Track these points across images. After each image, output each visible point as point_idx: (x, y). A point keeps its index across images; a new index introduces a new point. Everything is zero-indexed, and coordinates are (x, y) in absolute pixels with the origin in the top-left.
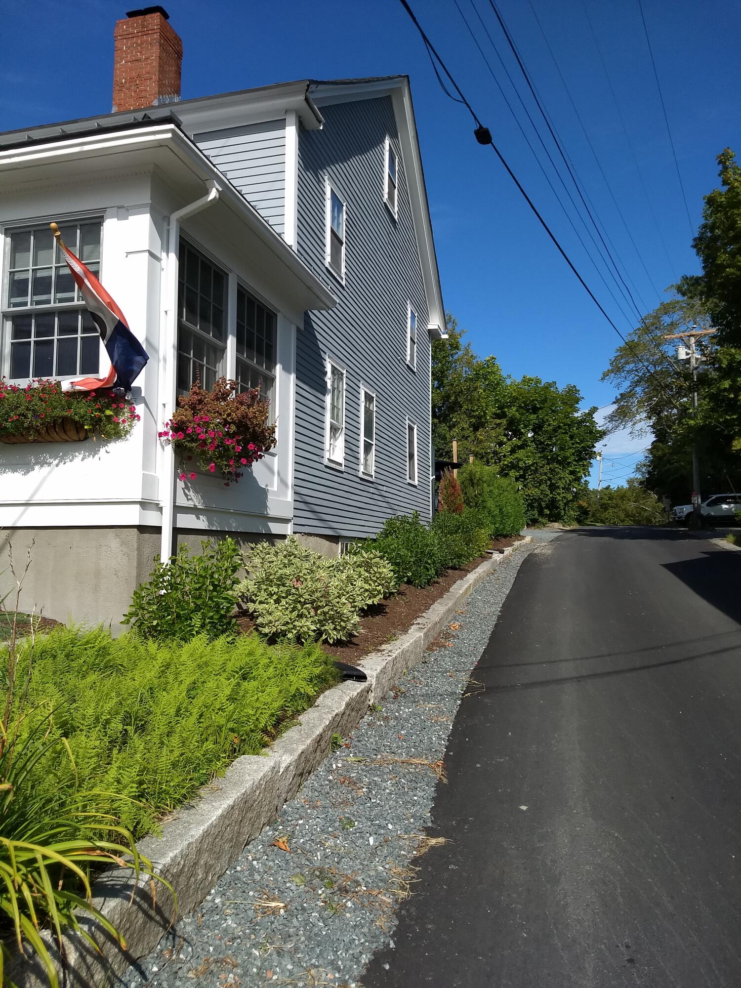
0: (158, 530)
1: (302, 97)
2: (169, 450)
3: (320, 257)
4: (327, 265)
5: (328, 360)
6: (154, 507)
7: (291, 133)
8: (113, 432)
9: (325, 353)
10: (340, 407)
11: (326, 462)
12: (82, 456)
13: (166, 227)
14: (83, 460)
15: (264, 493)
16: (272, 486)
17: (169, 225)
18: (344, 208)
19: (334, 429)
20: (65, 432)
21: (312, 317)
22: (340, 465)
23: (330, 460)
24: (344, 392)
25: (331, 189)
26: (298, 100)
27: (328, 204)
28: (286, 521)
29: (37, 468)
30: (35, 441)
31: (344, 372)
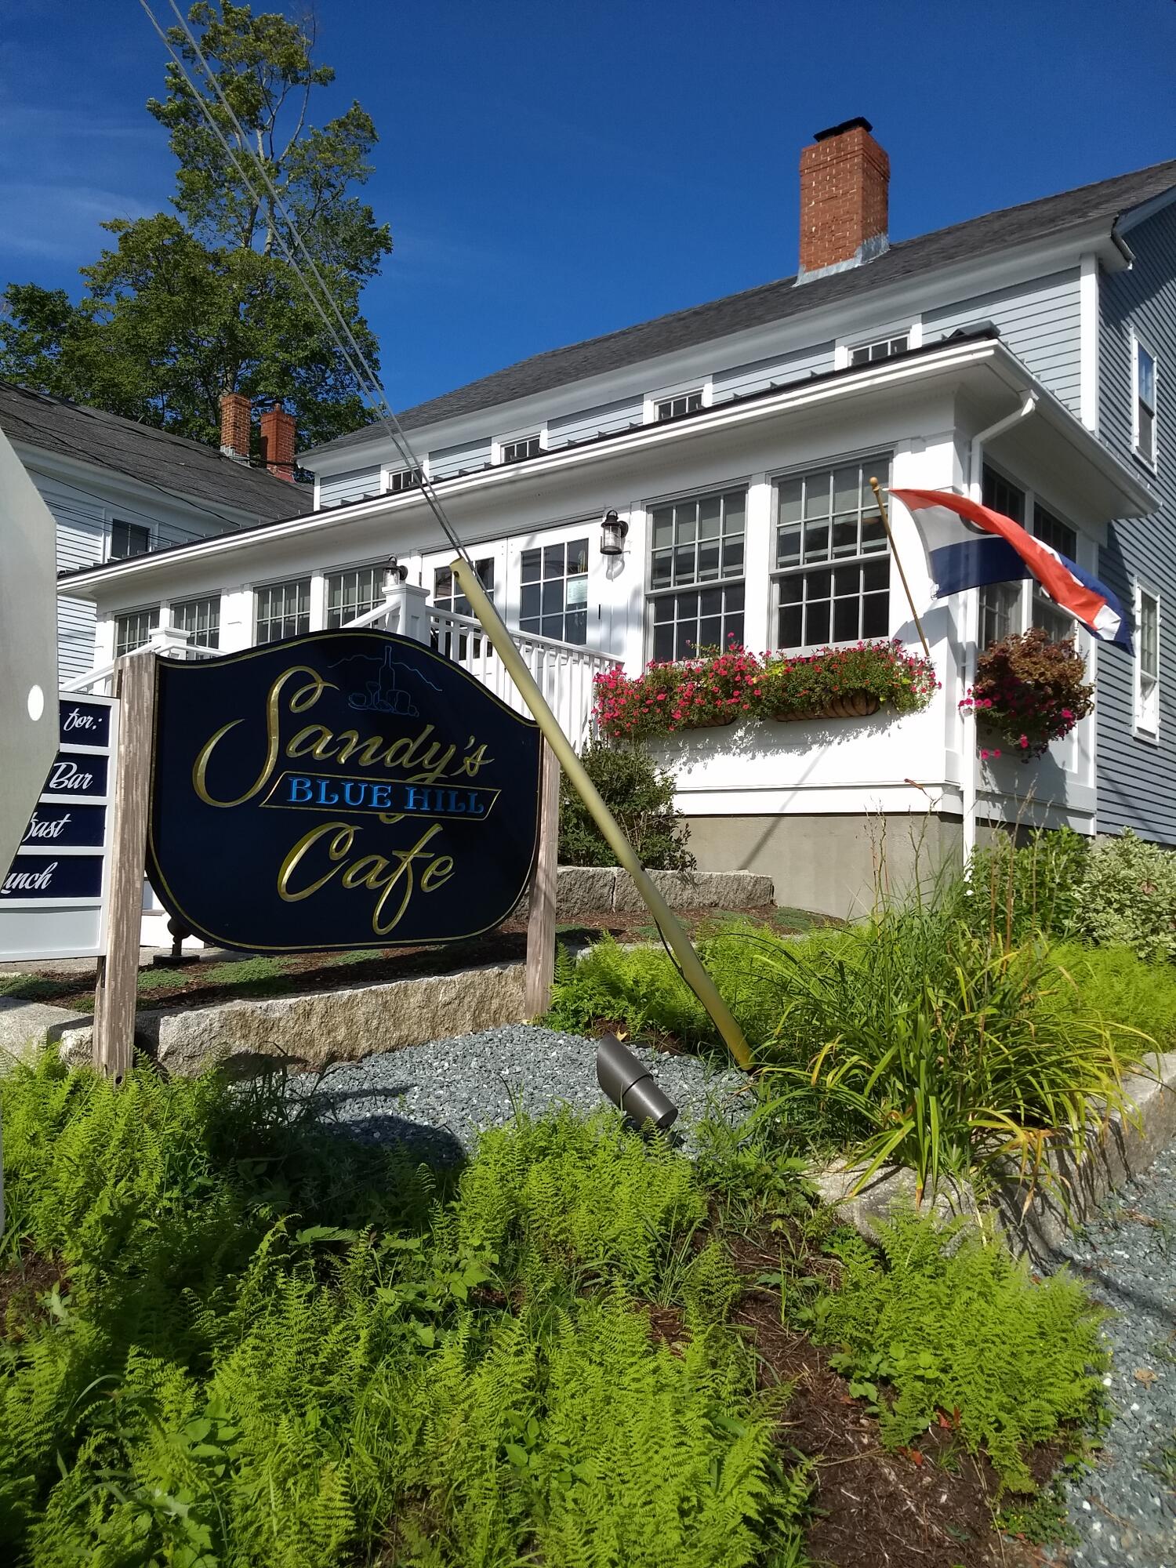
0: (958, 819)
1: (1108, 236)
2: (971, 720)
3: (1125, 442)
4: (1134, 451)
5: (1136, 584)
6: (954, 790)
7: (1088, 285)
8: (908, 703)
9: (1133, 575)
10: (1152, 651)
11: (1135, 733)
12: (868, 732)
13: (967, 454)
14: (869, 735)
15: (1062, 774)
16: (1070, 766)
17: (970, 450)
18: (1155, 364)
19: (1146, 684)
20: (853, 705)
21: (1117, 527)
22: (1153, 736)
23: (1140, 730)
24: (1158, 628)
25: (1139, 345)
26: (1101, 239)
27: (1135, 365)
28: (1087, 815)
29: (815, 747)
30: (819, 717)
31: (1158, 599)
